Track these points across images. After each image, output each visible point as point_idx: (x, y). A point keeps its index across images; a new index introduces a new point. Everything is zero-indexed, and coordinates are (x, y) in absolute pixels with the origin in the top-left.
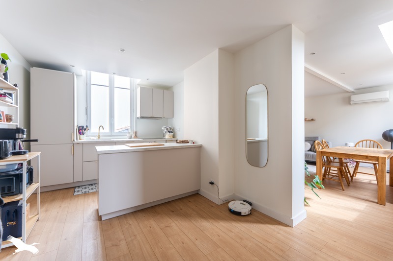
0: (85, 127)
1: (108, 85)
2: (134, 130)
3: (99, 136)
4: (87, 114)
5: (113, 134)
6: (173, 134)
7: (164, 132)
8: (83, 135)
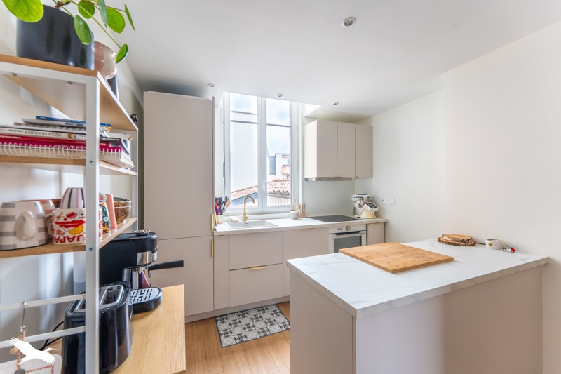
0: (224, 200)
1: (257, 122)
2: (298, 202)
3: (245, 214)
4: (224, 175)
5: (265, 210)
6: (376, 210)
7: (356, 205)
8: (221, 214)
